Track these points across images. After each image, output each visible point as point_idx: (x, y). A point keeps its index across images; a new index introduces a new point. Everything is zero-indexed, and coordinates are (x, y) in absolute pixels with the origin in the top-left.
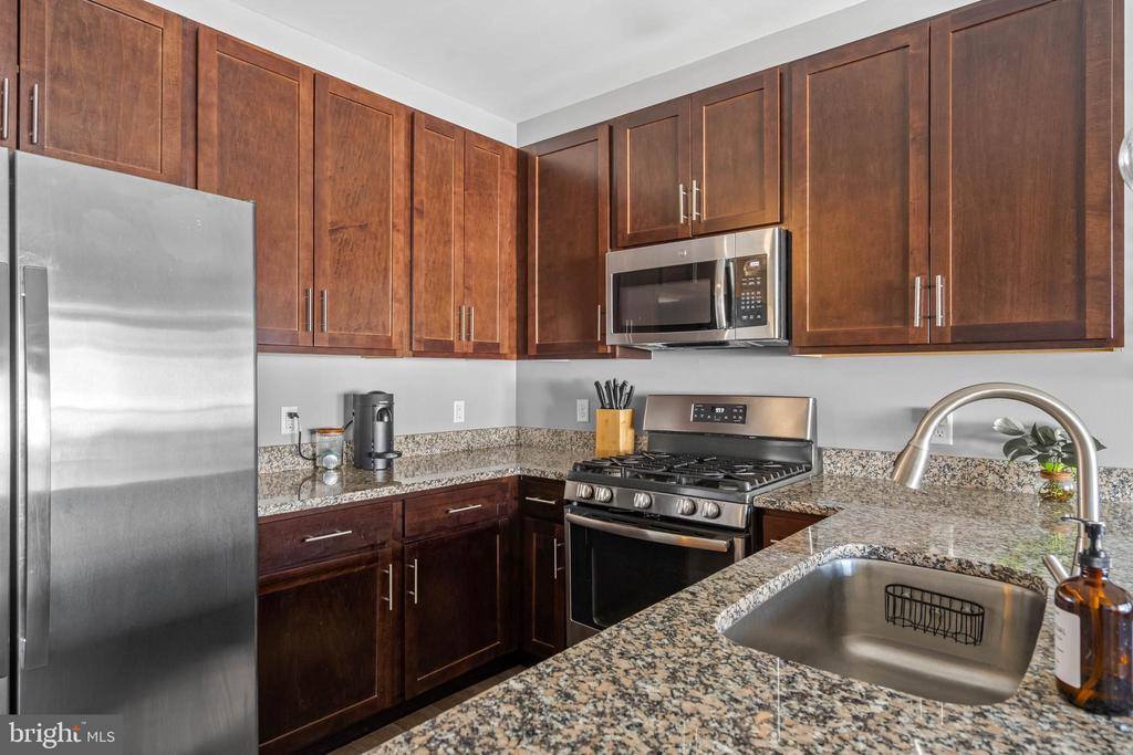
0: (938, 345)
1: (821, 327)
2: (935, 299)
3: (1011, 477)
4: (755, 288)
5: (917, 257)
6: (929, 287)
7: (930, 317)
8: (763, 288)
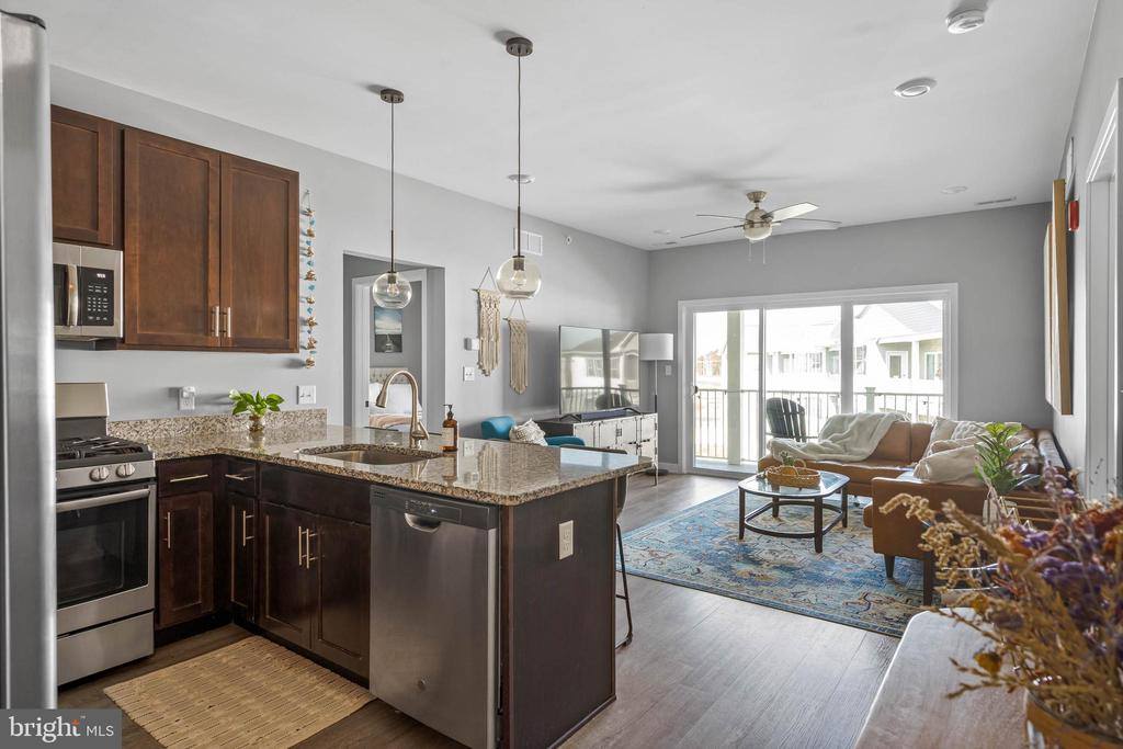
0: (224, 348)
1: (147, 330)
2: (224, 321)
3: (229, 424)
4: (102, 295)
5: (213, 295)
6: (223, 313)
7: (222, 331)
8: (110, 296)
